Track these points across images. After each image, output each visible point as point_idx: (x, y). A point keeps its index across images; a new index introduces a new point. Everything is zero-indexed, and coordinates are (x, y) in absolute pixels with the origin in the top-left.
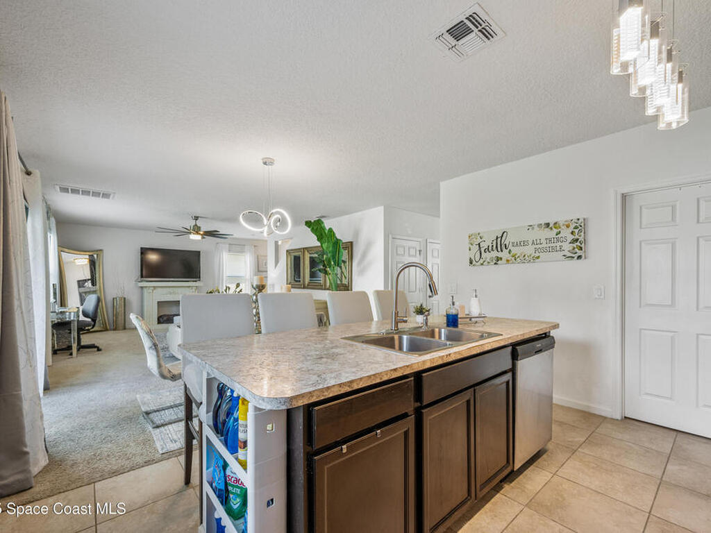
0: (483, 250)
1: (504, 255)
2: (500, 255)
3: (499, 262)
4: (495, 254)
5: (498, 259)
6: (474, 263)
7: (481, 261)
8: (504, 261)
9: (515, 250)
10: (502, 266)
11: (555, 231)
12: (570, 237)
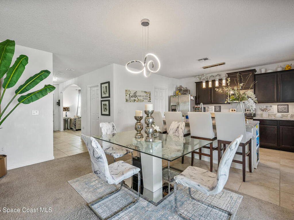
0: (130, 96)
1: (136, 99)
2: (135, 99)
3: (135, 101)
4: (134, 98)
5: (135, 100)
6: (128, 101)
7: (130, 100)
8: (136, 101)
9: (139, 98)
10: (136, 103)
11: (147, 94)
12: (149, 96)
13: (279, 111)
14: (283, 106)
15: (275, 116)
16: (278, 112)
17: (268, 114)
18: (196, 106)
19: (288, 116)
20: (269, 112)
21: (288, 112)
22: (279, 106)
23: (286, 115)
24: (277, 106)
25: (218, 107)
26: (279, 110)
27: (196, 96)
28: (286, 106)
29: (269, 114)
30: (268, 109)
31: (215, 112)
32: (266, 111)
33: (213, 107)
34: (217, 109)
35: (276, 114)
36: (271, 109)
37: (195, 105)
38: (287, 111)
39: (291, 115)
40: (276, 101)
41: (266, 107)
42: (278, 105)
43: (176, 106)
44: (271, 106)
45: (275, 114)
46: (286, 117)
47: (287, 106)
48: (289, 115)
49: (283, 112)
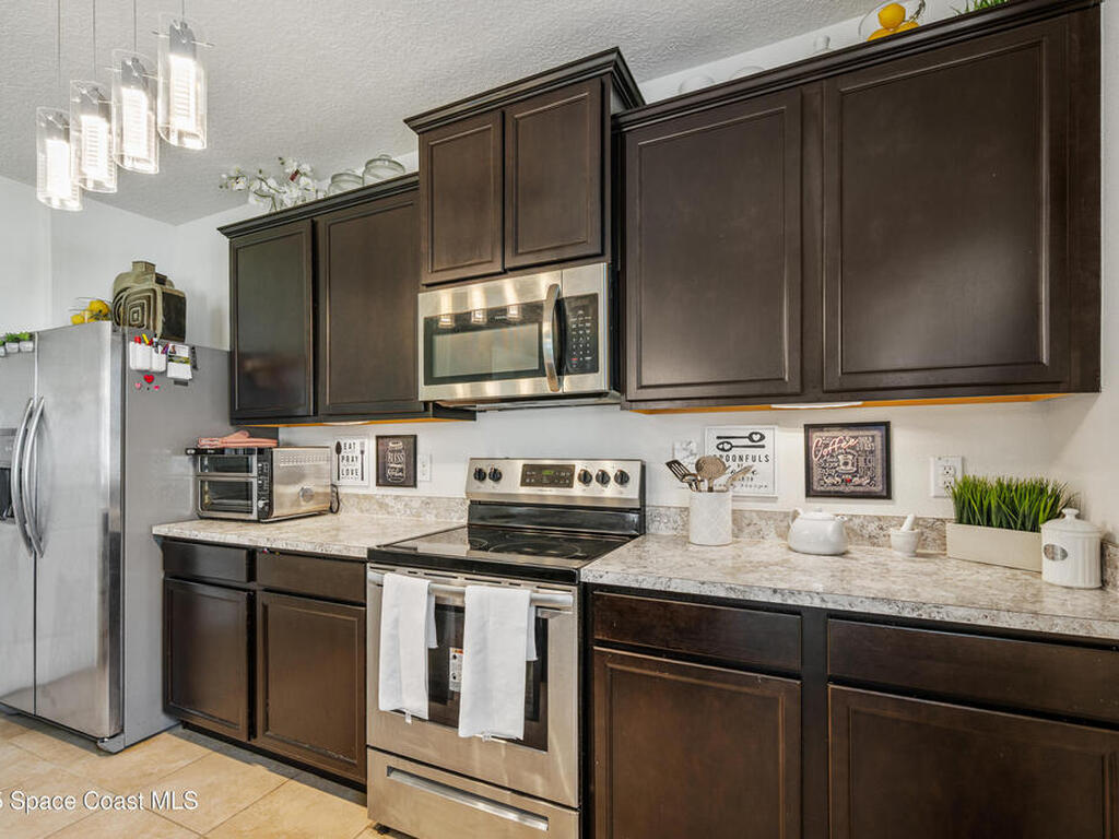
13: (816, 487)
14: (848, 433)
15: (783, 534)
16: (810, 492)
17: (734, 511)
18: (238, 440)
19: (892, 531)
20: (741, 489)
21: (887, 495)
22: (817, 437)
23: (872, 528)
24: (801, 435)
25: (400, 445)
26: (817, 472)
27: (228, 349)
28: (870, 440)
29: (737, 517)
30: (733, 466)
31: (378, 484)
32: (720, 482)
33: (370, 446)
34: (396, 465)
35: (795, 515)
36: (757, 466)
37: (227, 427)
38: (879, 488)
39: (917, 522)
40: (797, 388)
41: (725, 442)
42: (809, 428)
43: (13, 432)
44: (757, 441)
45: (786, 514)
46: (872, 540)
47: (878, 434)
48: (900, 521)
49: (848, 489)
